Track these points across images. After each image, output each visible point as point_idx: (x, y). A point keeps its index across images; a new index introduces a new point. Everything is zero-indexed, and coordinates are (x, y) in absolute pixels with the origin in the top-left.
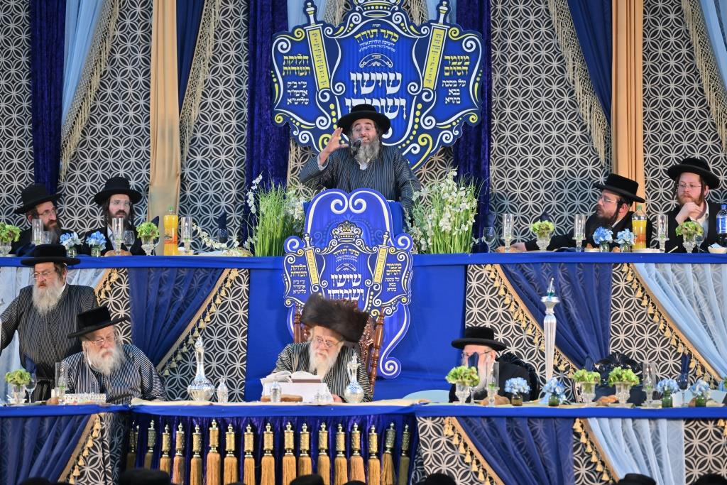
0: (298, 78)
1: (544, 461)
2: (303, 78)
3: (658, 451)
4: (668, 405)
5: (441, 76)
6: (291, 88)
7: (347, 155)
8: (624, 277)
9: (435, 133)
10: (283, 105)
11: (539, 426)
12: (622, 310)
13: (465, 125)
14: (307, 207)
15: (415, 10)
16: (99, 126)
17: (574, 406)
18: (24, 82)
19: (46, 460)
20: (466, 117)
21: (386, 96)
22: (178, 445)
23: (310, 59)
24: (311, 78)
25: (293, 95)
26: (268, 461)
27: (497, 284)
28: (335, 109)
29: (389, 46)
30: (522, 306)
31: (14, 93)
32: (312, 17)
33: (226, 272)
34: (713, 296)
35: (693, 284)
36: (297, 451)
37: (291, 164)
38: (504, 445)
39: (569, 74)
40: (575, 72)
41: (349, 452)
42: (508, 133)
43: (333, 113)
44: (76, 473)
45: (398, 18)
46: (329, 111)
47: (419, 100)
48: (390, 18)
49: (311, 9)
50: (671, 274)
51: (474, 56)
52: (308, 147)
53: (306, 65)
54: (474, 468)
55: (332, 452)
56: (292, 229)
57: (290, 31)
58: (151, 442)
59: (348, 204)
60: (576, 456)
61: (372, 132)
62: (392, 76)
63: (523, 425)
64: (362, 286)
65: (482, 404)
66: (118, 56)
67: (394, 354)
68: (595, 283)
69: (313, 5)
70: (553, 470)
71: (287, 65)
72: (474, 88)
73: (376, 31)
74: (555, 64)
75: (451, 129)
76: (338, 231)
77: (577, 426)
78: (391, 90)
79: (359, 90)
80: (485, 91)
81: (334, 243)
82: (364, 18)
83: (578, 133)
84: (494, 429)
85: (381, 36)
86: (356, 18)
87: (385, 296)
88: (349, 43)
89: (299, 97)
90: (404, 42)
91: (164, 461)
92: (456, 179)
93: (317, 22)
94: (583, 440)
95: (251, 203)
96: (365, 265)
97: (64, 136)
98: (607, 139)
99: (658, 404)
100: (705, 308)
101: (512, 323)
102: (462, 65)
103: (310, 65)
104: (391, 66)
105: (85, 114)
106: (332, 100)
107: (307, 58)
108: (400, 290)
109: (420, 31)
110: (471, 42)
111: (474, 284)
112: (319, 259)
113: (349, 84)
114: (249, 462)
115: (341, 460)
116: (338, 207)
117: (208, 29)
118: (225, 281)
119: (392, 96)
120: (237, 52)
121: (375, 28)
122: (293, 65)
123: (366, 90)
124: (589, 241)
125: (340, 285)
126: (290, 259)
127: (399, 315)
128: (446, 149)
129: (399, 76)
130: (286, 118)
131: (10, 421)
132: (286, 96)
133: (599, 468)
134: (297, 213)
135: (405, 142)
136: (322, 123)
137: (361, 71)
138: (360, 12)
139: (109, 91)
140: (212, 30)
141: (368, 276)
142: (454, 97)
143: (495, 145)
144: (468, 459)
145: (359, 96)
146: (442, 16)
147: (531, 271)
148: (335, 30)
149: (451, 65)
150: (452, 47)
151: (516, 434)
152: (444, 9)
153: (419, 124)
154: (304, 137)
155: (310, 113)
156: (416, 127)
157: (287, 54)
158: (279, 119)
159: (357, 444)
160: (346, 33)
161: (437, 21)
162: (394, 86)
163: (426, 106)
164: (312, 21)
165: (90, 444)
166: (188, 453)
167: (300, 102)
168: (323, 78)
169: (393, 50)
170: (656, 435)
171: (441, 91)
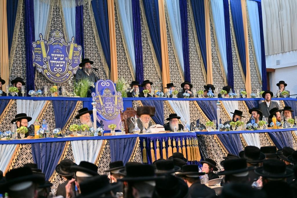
0: (38, 54)
2: (39, 54)
5: (73, 56)
6: (37, 57)
9: (72, 70)
23: (41, 49)
24: (41, 54)
25: (37, 59)
28: (48, 63)
29: (61, 47)
32: (41, 38)
33: (78, 101)
43: (47, 64)
45: (62, 40)
46: (46, 64)
48: (61, 40)
49: (41, 36)
52: (41, 73)
53: (40, 51)
57: (36, 41)
62: (61, 55)
69: (42, 35)
71: (35, 50)
73: (57, 43)
75: (76, 70)
78: (61, 59)
79: (54, 59)
82: (54, 40)
85: (58, 45)
86: (52, 39)
88: (51, 46)
89: (39, 59)
90: (64, 47)
93: (43, 40)
102: (78, 54)
103: (41, 51)
104: (61, 53)
106: (47, 61)
107: (40, 49)
109: (68, 44)
110: (80, 48)
113: (51, 56)
118: (78, 104)
121: (57, 42)
122: (37, 51)
125: (108, 105)
129: (63, 56)
130: (36, 65)
132: (35, 59)
135: (65, 73)
136: (45, 67)
138: (53, 38)
146: (73, 41)
148: (47, 42)
149: (75, 54)
150: (75, 49)
153: (68, 68)
155: (42, 64)
156: (68, 69)
157: (35, 48)
158: (34, 65)
160: (50, 43)
161: (72, 42)
162: (62, 58)
163: (70, 63)
164: (42, 39)
167: (39, 61)
168: (45, 55)
169: (62, 49)
171: (73, 60)
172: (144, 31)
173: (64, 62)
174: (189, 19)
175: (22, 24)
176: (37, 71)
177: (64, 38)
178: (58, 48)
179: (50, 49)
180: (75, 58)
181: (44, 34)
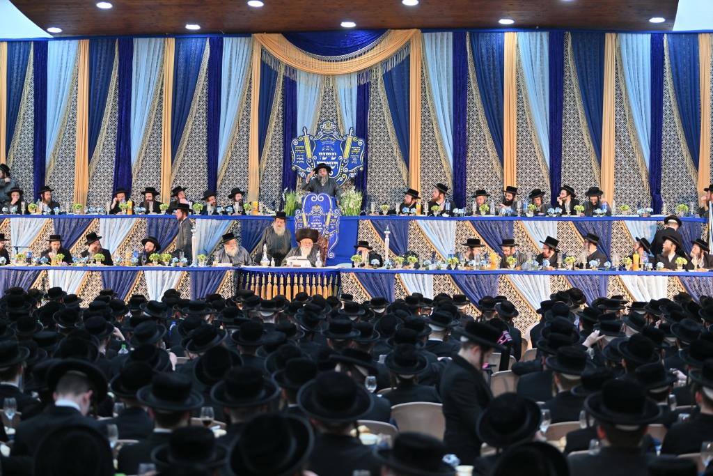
1: (384, 289)
3: (424, 285)
4: (427, 269)
5: (350, 154)
7: (318, 181)
8: (413, 225)
9: (348, 174)
10: (295, 163)
11: (383, 276)
12: (412, 236)
13: (358, 171)
14: (303, 199)
15: (342, 131)
16: (231, 170)
17: (395, 269)
18: (205, 154)
19: (211, 286)
20: (359, 169)
21: (331, 161)
22: (257, 281)
24: (305, 154)
26: (288, 287)
27: (369, 226)
29: (332, 143)
30: (377, 234)
31: (201, 158)
34: (444, 232)
35: (437, 227)
36: (298, 284)
37: (298, 184)
38: (371, 283)
39: (395, 154)
40: (397, 153)
41: (317, 284)
42: (373, 174)
44: (222, 291)
45: (335, 133)
47: (342, 162)
49: (305, 130)
50: (429, 224)
51: (362, 147)
52: (304, 178)
54: (360, 290)
55: (311, 284)
56: (298, 206)
58: (248, 281)
59: (317, 198)
60: (395, 286)
61: (326, 173)
62: (333, 154)
63: (377, 275)
64: (322, 227)
65: (363, 268)
66: (237, 145)
67: (333, 250)
68: (403, 227)
70: (387, 291)
72: (362, 159)
74: (390, 150)
76: (313, 207)
77: (396, 276)
78: (333, 159)
80: (366, 159)
81: (312, 212)
83: (398, 174)
84: (367, 277)
85: (330, 140)
86: (321, 133)
87: (330, 230)
88: (318, 142)
90: (338, 142)
91: (252, 287)
92: (355, 190)
94: (398, 281)
95: (283, 197)
96: (323, 219)
97: (218, 173)
98: (408, 177)
99: (424, 269)
100: (441, 235)
101: (374, 240)
105: (226, 166)
106: (312, 162)
108: (335, 228)
110: (361, 142)
111: (361, 226)
112: (307, 217)
113: (318, 156)
114: (282, 287)
115: (314, 287)
116: (314, 199)
117: (269, 136)
119: (333, 161)
120: (279, 145)
123: (324, 159)
124: (401, 212)
126: (297, 217)
127: (335, 237)
128: (352, 180)
131: (198, 272)
132: (296, 160)
133: (404, 291)
134: (300, 201)
137: (322, 152)
139: (235, 158)
140: (270, 137)
141: (324, 223)
142: (355, 161)
143: (369, 178)
144: (358, 287)
145: (322, 160)
147: (381, 223)
150: (354, 144)
151: (375, 279)
152: (351, 131)
154: (302, 175)
155: (305, 166)
158: (294, 168)
159: (319, 282)
163: (345, 164)
165: (226, 281)
166: (260, 284)
170: (423, 279)
171: (350, 159)
172: (475, 109)
173: (337, 163)
174: (568, 82)
175: (280, 116)
176: (299, 175)
177: (338, 130)
178: (327, 145)
179: (317, 146)
180: (352, 156)
181: (309, 128)
